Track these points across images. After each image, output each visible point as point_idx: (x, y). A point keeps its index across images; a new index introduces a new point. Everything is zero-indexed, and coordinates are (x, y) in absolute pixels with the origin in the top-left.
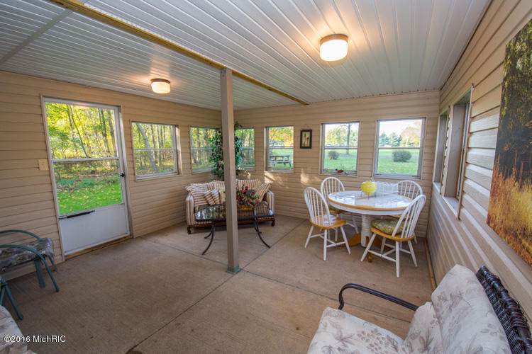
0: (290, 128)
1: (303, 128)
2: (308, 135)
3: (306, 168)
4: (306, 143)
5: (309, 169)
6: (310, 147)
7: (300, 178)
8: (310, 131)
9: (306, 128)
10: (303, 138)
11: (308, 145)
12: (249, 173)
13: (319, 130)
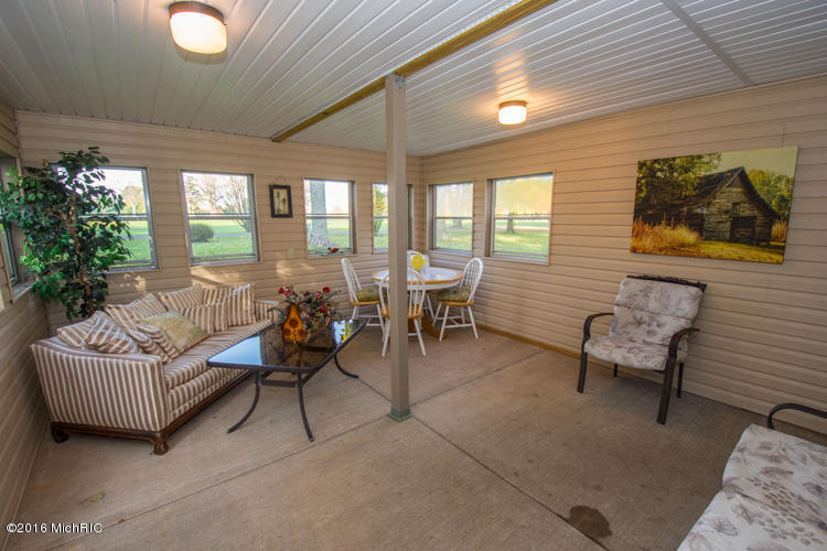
0: (239, 178)
1: (272, 182)
2: (283, 193)
3: (286, 250)
4: (281, 207)
5: (291, 251)
6: (290, 215)
7: (275, 269)
8: (288, 188)
9: (280, 183)
10: (276, 200)
11: (287, 212)
12: (138, 278)
13: (302, 188)
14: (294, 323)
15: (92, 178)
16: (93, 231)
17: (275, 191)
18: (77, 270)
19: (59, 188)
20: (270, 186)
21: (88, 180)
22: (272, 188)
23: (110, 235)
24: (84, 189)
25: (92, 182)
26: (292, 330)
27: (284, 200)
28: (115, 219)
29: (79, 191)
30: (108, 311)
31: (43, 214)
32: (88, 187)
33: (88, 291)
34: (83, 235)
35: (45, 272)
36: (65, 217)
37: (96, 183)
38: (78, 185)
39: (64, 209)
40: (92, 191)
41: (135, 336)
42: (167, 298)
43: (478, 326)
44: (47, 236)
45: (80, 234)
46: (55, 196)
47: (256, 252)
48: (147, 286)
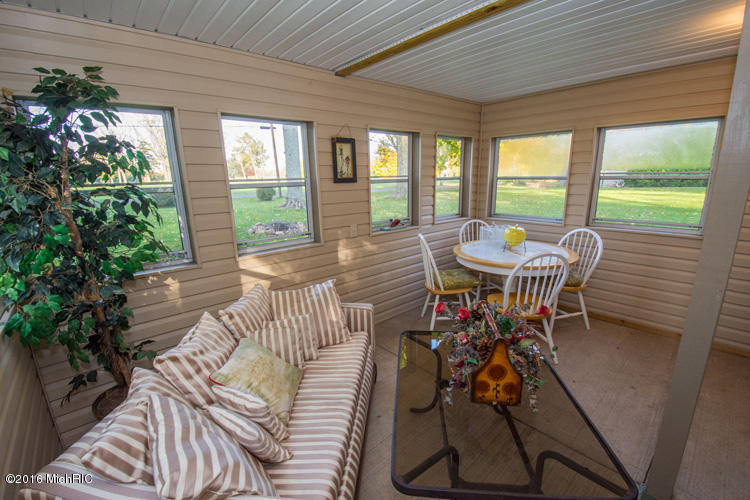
1: (334, 133)
2: (346, 149)
3: (349, 226)
4: (345, 169)
5: (354, 228)
6: (353, 180)
8: (352, 143)
9: (344, 134)
10: (339, 158)
11: (350, 174)
12: (169, 281)
13: (367, 142)
14: (497, 373)
15: (95, 122)
16: (102, 214)
17: (338, 145)
18: (81, 283)
19: (38, 140)
20: (333, 139)
21: (88, 127)
22: (335, 141)
23: (131, 220)
24: (81, 142)
25: (94, 129)
26: (492, 384)
27: (347, 158)
28: (136, 192)
29: (74, 146)
30: (158, 367)
31: (13, 188)
32: (87, 137)
33: (101, 315)
34: (85, 221)
35: (26, 297)
36: (53, 192)
37: (101, 131)
38: (71, 135)
39: (50, 178)
40: (95, 146)
41: (228, 425)
42: (231, 317)
43: (590, 315)
44: (24, 232)
45: (79, 220)
46: (30, 155)
47: (312, 231)
48: (180, 289)
